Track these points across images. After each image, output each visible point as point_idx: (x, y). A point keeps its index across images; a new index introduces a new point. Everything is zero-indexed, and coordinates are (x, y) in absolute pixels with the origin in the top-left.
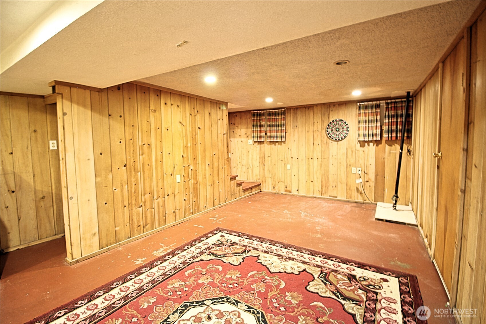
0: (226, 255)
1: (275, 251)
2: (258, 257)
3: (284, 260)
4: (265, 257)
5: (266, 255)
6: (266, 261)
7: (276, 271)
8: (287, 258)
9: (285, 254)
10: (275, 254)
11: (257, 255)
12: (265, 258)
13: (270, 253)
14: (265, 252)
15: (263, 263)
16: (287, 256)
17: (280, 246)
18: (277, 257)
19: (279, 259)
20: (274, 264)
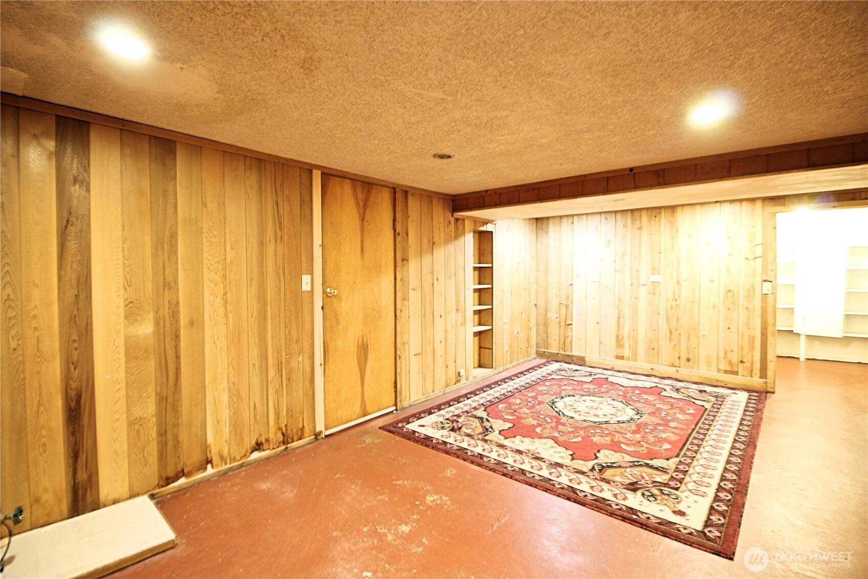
0: (631, 464)
1: (544, 465)
2: (573, 459)
3: (531, 452)
4: (562, 457)
5: (560, 461)
6: (559, 452)
7: (544, 441)
8: (526, 453)
9: (526, 461)
10: (544, 462)
11: (575, 461)
12: (562, 455)
13: (553, 463)
14: (561, 466)
15: (564, 449)
16: (524, 457)
17: (532, 475)
18: (542, 456)
19: (538, 453)
20: (547, 447)
